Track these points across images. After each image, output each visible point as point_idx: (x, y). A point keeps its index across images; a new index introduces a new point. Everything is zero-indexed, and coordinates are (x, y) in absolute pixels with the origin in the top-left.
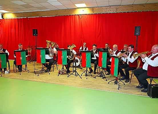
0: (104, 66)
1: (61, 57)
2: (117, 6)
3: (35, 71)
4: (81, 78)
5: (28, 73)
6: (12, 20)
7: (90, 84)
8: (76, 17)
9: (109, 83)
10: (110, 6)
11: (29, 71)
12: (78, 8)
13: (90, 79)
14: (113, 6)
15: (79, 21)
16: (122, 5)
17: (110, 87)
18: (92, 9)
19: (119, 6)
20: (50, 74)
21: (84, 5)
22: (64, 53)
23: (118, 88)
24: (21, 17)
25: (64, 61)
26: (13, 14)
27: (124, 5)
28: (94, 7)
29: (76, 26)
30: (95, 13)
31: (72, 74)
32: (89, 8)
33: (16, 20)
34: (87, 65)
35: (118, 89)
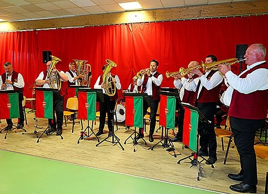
0: (171, 124)
1: (85, 105)
2: (200, 5)
3: (36, 131)
4: (123, 149)
5: (23, 134)
6: (9, 35)
7: (139, 165)
8: (122, 27)
9: (179, 163)
10: (188, 7)
11: (26, 131)
12: (126, 11)
13: (141, 150)
14: (192, 6)
15: (128, 35)
16: (211, 5)
17: (181, 174)
18: (153, 12)
19: (204, 5)
20: (62, 138)
21: (137, 5)
22: (90, 96)
23: (198, 177)
24: (24, 29)
25: (90, 113)
26: (10, 24)
27: (215, 4)
28: (156, 9)
29: (123, 45)
30: (157, 20)
31: (105, 140)
32: (146, 10)
33: (16, 35)
34: (135, 123)
35: (198, 180)
